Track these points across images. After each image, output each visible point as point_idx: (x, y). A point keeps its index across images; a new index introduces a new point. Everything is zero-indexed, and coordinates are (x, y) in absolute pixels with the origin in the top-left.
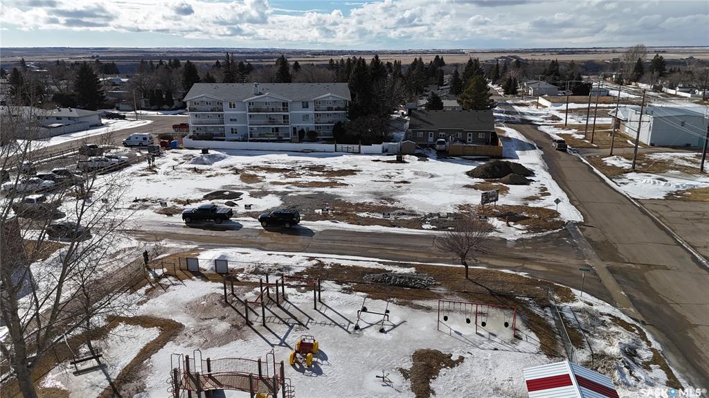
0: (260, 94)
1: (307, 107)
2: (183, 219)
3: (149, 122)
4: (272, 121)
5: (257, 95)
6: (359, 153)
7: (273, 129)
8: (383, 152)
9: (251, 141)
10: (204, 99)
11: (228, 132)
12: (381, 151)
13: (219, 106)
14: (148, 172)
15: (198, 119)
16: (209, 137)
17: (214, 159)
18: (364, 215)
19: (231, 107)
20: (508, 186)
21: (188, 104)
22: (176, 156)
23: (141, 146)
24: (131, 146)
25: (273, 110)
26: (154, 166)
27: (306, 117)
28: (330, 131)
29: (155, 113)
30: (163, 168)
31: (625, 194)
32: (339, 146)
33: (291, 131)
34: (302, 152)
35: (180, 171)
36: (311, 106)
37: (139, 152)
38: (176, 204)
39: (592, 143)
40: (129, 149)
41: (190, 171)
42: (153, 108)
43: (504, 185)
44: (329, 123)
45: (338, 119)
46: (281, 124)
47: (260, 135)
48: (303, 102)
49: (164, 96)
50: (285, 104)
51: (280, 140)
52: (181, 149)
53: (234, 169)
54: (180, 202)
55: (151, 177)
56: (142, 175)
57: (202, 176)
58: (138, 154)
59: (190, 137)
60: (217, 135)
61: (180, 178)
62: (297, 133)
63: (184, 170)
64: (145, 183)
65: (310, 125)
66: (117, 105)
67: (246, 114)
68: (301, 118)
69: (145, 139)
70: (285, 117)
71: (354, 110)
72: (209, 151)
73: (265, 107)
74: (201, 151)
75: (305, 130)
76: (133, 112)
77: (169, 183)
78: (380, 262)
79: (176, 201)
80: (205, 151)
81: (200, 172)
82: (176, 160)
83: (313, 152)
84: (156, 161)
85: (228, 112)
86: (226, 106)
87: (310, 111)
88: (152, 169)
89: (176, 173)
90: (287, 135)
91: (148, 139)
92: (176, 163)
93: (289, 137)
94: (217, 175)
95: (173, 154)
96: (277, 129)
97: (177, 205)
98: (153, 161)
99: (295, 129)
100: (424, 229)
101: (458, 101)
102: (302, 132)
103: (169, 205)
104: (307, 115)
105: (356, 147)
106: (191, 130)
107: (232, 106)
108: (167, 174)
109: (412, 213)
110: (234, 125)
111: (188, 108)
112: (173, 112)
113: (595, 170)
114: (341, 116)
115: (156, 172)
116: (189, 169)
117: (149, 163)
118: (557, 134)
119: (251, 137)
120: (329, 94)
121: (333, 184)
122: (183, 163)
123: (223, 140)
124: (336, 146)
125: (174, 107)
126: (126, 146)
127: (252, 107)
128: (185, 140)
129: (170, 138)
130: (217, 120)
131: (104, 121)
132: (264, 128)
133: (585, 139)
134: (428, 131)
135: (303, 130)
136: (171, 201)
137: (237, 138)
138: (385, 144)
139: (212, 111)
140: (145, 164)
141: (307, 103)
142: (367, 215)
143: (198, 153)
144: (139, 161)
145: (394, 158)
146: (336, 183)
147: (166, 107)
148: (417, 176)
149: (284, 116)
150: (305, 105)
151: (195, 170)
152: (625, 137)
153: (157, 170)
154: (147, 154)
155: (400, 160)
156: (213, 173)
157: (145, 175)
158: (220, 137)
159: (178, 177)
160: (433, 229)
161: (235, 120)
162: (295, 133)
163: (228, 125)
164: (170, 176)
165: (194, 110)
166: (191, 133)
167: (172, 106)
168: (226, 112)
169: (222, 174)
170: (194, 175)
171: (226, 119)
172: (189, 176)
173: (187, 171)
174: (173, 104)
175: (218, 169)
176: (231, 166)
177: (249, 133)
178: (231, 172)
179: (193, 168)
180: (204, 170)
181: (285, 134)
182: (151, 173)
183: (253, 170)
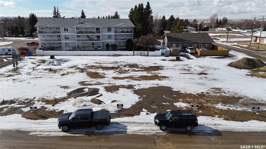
1: (111, 31)
2: (59, 127)
3: (11, 43)
4: (90, 39)
5: (81, 24)
6: (148, 56)
10: (48, 26)
11: (63, 46)
13: (58, 30)
14: (14, 73)
15: (44, 38)
16: (53, 49)
19: (65, 31)
22: (33, 61)
23: (7, 55)
25: (91, 33)
26: (18, 68)
27: (109, 37)
29: (15, 38)
30: (24, 71)
32: (136, 52)
34: (114, 56)
35: (39, 71)
36: (113, 30)
39: (258, 48)
41: (47, 71)
42: (13, 36)
45: (128, 38)
46: (96, 41)
47: (83, 47)
49: (19, 30)
50: (98, 29)
51: (96, 50)
52: (36, 56)
53: (78, 68)
54: (48, 102)
55: (16, 77)
57: (57, 75)
58: (5, 60)
60: (57, 48)
61: (40, 77)
63: (42, 71)
64: (11, 82)
65: (112, 41)
67: (75, 35)
69: (9, 50)
72: (55, 57)
73: (86, 31)
74: (49, 57)
76: (2, 38)
77: (33, 82)
79: (43, 100)
80: (52, 57)
81: (55, 71)
82: (33, 63)
83: (120, 56)
86: (62, 30)
88: (16, 71)
89: (36, 73)
90: (100, 47)
91: (12, 51)
92: (34, 66)
94: (68, 73)
95: (31, 60)
96: (93, 43)
105: (146, 52)
106: (40, 44)
108: (29, 74)
110: (67, 41)
111: (38, 31)
115: (19, 73)
116: (46, 69)
119: (78, 48)
120: (123, 24)
121: (156, 77)
122: (39, 65)
123: (62, 50)
124: (133, 52)
127: (78, 30)
128: (37, 50)
129: (26, 50)
130: (57, 38)
132: (85, 43)
133: (250, 47)
134: (178, 44)
135: (108, 44)
137: (69, 49)
139: (53, 33)
140: (11, 67)
144: (6, 65)
145: (175, 58)
147: (21, 35)
149: (97, 36)
150: (109, 30)
151: (51, 70)
154: (12, 60)
155: (178, 59)
156: (65, 72)
157: (11, 76)
159: (38, 76)
161: (68, 38)
162: (104, 45)
163: (64, 41)
164: (32, 76)
165: (42, 32)
166: (40, 47)
167: (24, 35)
168: (62, 34)
169: (71, 72)
170: (51, 74)
171: (62, 38)
172: (47, 75)
173: (45, 71)
174: (25, 34)
175: (67, 69)
176: (75, 66)
177: (77, 46)
178: (77, 70)
179: (48, 69)
180: (57, 70)
181: (98, 46)
182: (16, 74)
183: (92, 69)
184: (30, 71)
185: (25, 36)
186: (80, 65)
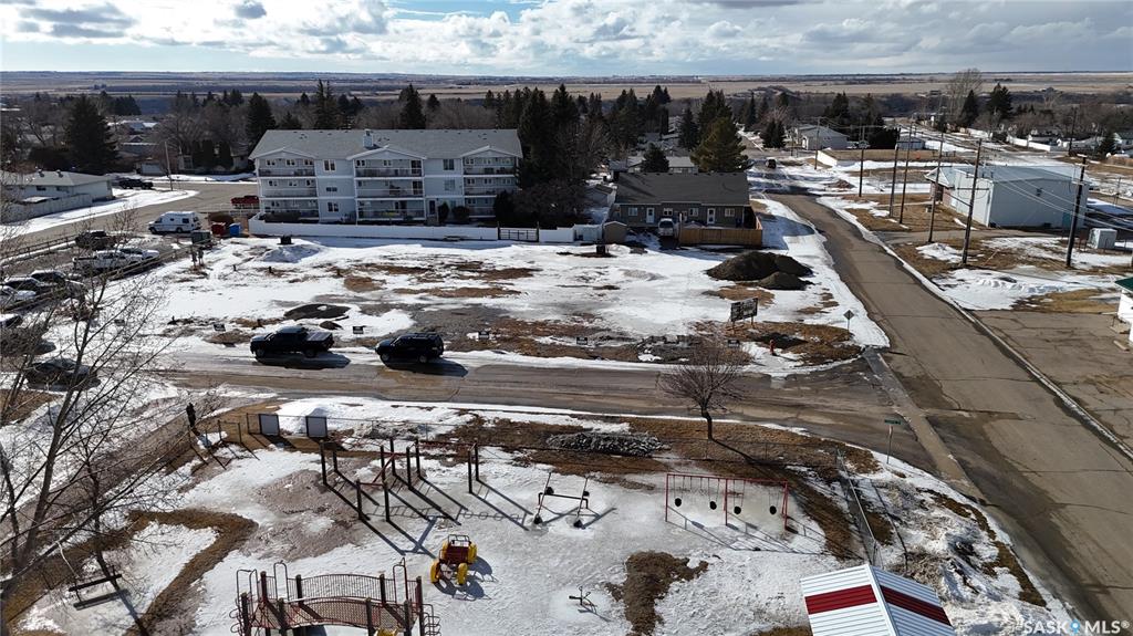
0: (375, 147)
1: (452, 169)
2: (252, 351)
3: (192, 193)
4: (395, 190)
5: (370, 149)
6: (536, 242)
7: (397, 203)
8: (576, 239)
9: (360, 223)
10: (284, 156)
11: (323, 210)
12: (571, 240)
13: (308, 167)
14: (193, 276)
15: (273, 189)
16: (292, 217)
17: (302, 252)
18: (547, 340)
19: (327, 169)
20: (772, 292)
21: (257, 164)
22: (239, 248)
23: (179, 233)
24: (163, 233)
25: (396, 174)
26: (202, 265)
27: (450, 184)
28: (490, 207)
29: (203, 178)
30: (218, 269)
31: (952, 302)
32: (505, 231)
33: (426, 207)
34: (445, 240)
35: (245, 273)
36: (459, 166)
37: (178, 243)
38: (239, 327)
39: (901, 222)
40: (159, 238)
41: (261, 273)
42: (198, 170)
43: (767, 290)
44: (488, 193)
45: (502, 187)
46: (411, 196)
47: (376, 214)
48: (445, 161)
49: (217, 152)
50: (416, 164)
51: (408, 222)
52: (247, 236)
53: (334, 269)
54: (246, 324)
55: (197, 283)
56: (182, 281)
57: (281, 282)
58: (176, 246)
59: (261, 218)
60: (305, 214)
61: (245, 285)
62: (436, 209)
63: (251, 272)
64: (187, 292)
65: (457, 197)
66: (138, 166)
67: (352, 180)
68: (442, 185)
69: (186, 221)
70: (417, 185)
71: (526, 172)
72: (293, 240)
73: (383, 168)
74: (279, 240)
75: (449, 204)
76: (165, 178)
77: (229, 292)
78: (573, 416)
79: (239, 321)
80: (286, 240)
81: (279, 274)
82: (238, 255)
83: (462, 240)
84: (204, 256)
85: (322, 177)
86: (319, 167)
87: (457, 175)
88: (199, 271)
89: (239, 277)
90: (420, 213)
91: (191, 221)
92: (239, 260)
93: (422, 216)
94: (306, 279)
95: (233, 246)
96: (403, 203)
97: (241, 329)
98: (201, 257)
99: (432, 203)
100: (641, 362)
101: (692, 159)
102: (444, 208)
103: (229, 328)
104: (453, 182)
105: (532, 232)
106: (262, 206)
107: (329, 166)
108: (224, 277)
109: (622, 337)
110: (333, 198)
111: (256, 171)
112: (232, 177)
113: (906, 265)
114: (506, 182)
115: (205, 274)
116: (261, 269)
117: (194, 260)
118: (848, 210)
119: (361, 216)
120: (487, 147)
121: (495, 292)
122: (249, 260)
123: (316, 222)
124: (499, 231)
125: (233, 169)
126: (155, 233)
127: (361, 168)
128: (253, 222)
129: (227, 218)
130: (305, 189)
131: (116, 192)
132: (382, 202)
133: (890, 216)
134: (646, 207)
135: (445, 205)
136: (232, 322)
137: (338, 218)
138: (578, 228)
139: (296, 174)
140: (188, 262)
141: (452, 161)
142: (551, 341)
143: (274, 243)
144: (176, 257)
145: (593, 249)
146: (500, 289)
147: (220, 168)
148: (628, 278)
149: (415, 183)
150: (449, 165)
151: (270, 271)
152: (950, 214)
153: (208, 272)
154: (191, 246)
155: (602, 253)
156: (300, 276)
157: (188, 280)
158: (310, 216)
159: (241, 283)
160: (657, 362)
161: (335, 190)
162: (432, 209)
163: (324, 198)
164: (230, 282)
165: (268, 173)
166: (263, 212)
167: (230, 167)
168: (320, 177)
169: (314, 277)
171: (320, 189)
172: (261, 280)
173: (257, 273)
174: (232, 164)
175: (308, 269)
176: (330, 265)
177: (357, 211)
178: (329, 273)
180: (285, 271)
181: (417, 212)
182: (198, 276)
183: (365, 270)
186: (341, 261)
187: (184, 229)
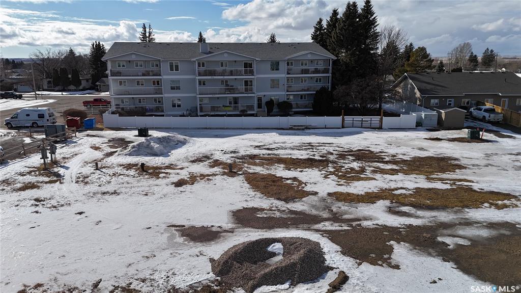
0: (210, 53)
1: (277, 69)
3: (51, 101)
4: (229, 88)
5: (207, 54)
6: (380, 128)
7: (230, 99)
9: (201, 116)
10: (133, 57)
11: (166, 105)
12: (414, 126)
13: (155, 69)
14: (41, 179)
15: (122, 88)
16: (142, 112)
17: (168, 145)
19: (172, 69)
22: (96, 141)
23: (34, 127)
24: (18, 128)
25: (231, 73)
26: (55, 163)
27: (275, 84)
28: (310, 101)
29: (61, 93)
30: (74, 168)
33: (255, 102)
35: (111, 172)
36: (283, 66)
37: (31, 137)
40: (13, 132)
41: (132, 172)
42: (57, 88)
45: (319, 85)
46: (243, 93)
47: (213, 109)
48: (272, 63)
49: (70, 76)
50: (248, 65)
51: (243, 114)
52: (102, 130)
56: (26, 187)
57: (162, 185)
58: (28, 140)
59: (113, 113)
60: (151, 110)
61: (115, 193)
62: (264, 104)
63: (119, 170)
65: (278, 94)
67: (194, 79)
69: (42, 116)
70: (248, 83)
72: (150, 132)
73: (220, 69)
74: (136, 132)
75: (274, 100)
80: (143, 132)
81: (155, 172)
82: (96, 148)
84: (58, 151)
85: (167, 77)
86: (165, 67)
88: (50, 171)
89: (104, 179)
90: (251, 108)
92: (99, 155)
93: (254, 110)
94: (193, 179)
95: (90, 139)
96: (236, 101)
98: (53, 152)
99: (260, 99)
102: (270, 104)
104: (278, 80)
106: (113, 103)
107: (174, 68)
108: (83, 180)
110: (176, 95)
112: (81, 92)
114: (323, 80)
115: (58, 175)
116: (129, 167)
117: (44, 157)
119: (201, 111)
122: (111, 154)
123: (163, 116)
124: (342, 119)
126: (11, 128)
127: (202, 69)
128: (106, 115)
130: (152, 88)
132: (218, 98)
134: (447, 98)
135: (271, 100)
137: (180, 113)
139: (144, 75)
140: (36, 160)
141: (278, 63)
143: (130, 135)
144: (23, 152)
145: (465, 133)
147: (72, 87)
149: (246, 83)
150: (275, 66)
151: (143, 169)
153: (62, 171)
154: (43, 140)
156: (184, 175)
158: (157, 110)
159: (110, 188)
161: (178, 88)
162: (260, 104)
163: (168, 96)
164: (93, 188)
165: (118, 74)
166: (114, 108)
167: (79, 86)
168: (165, 77)
169: (202, 175)
170: (146, 182)
171: (165, 87)
172: (135, 184)
173: (127, 172)
174: (81, 84)
175: (186, 164)
176: (207, 157)
177: (199, 106)
178: (216, 169)
179: (136, 165)
180: (161, 168)
181: (247, 106)
182: (47, 179)
183: (255, 164)
184: (88, 170)
185: (81, 88)
186: (218, 153)
187: (40, 123)
